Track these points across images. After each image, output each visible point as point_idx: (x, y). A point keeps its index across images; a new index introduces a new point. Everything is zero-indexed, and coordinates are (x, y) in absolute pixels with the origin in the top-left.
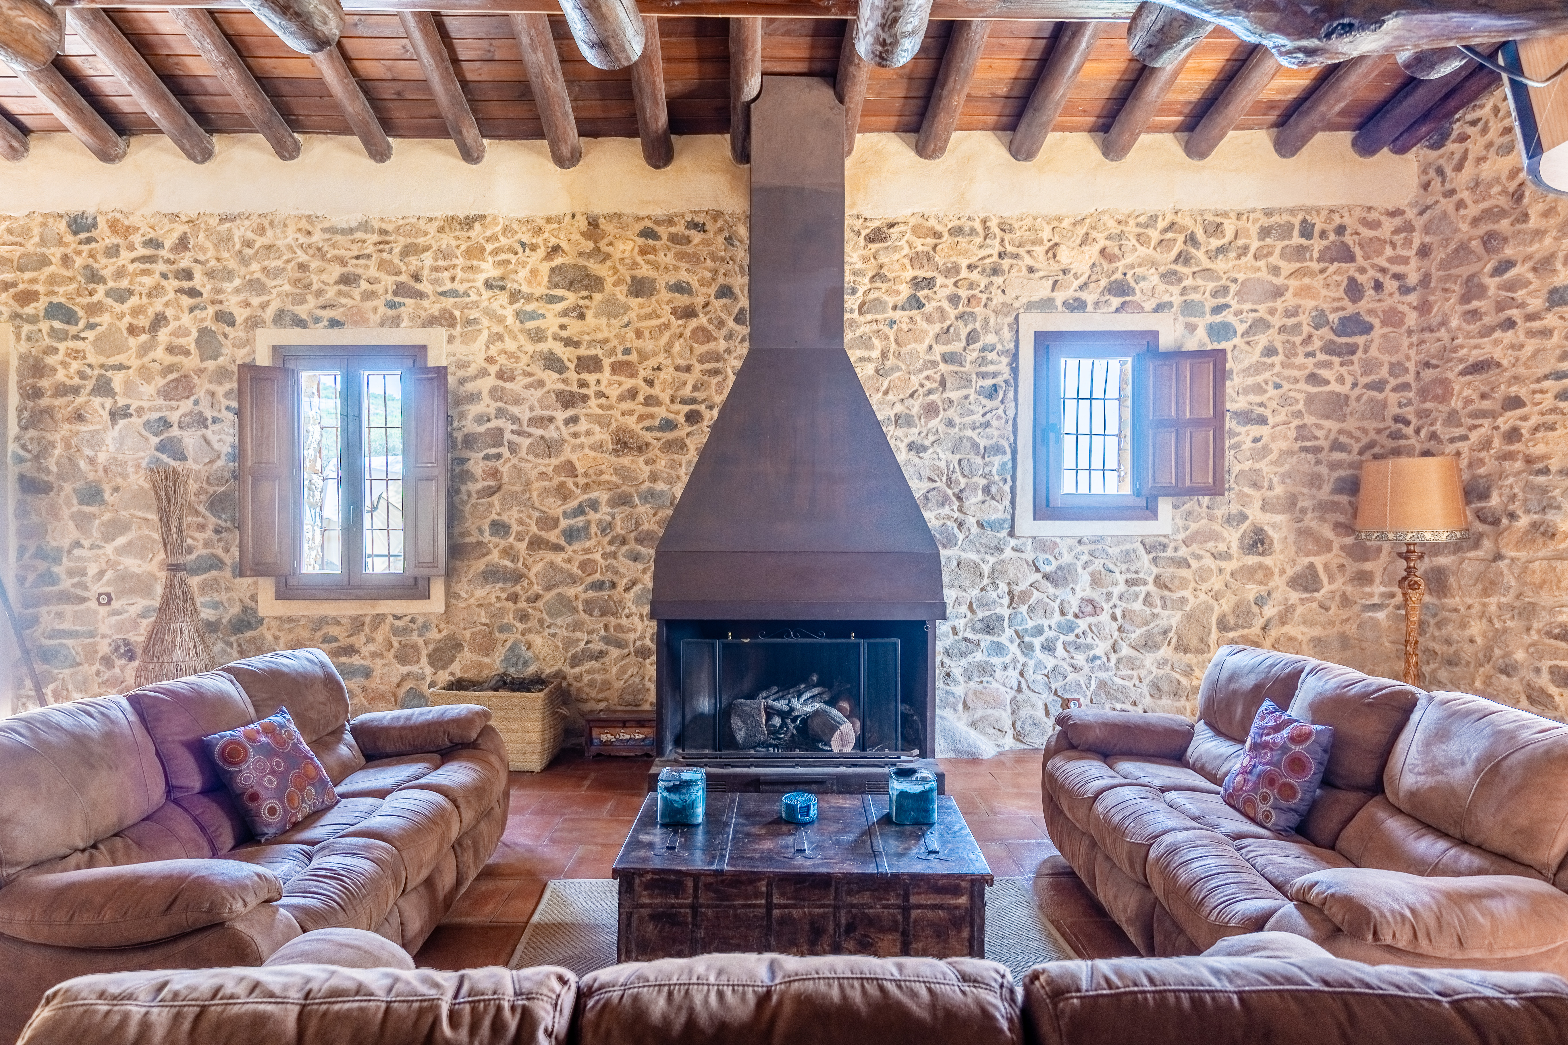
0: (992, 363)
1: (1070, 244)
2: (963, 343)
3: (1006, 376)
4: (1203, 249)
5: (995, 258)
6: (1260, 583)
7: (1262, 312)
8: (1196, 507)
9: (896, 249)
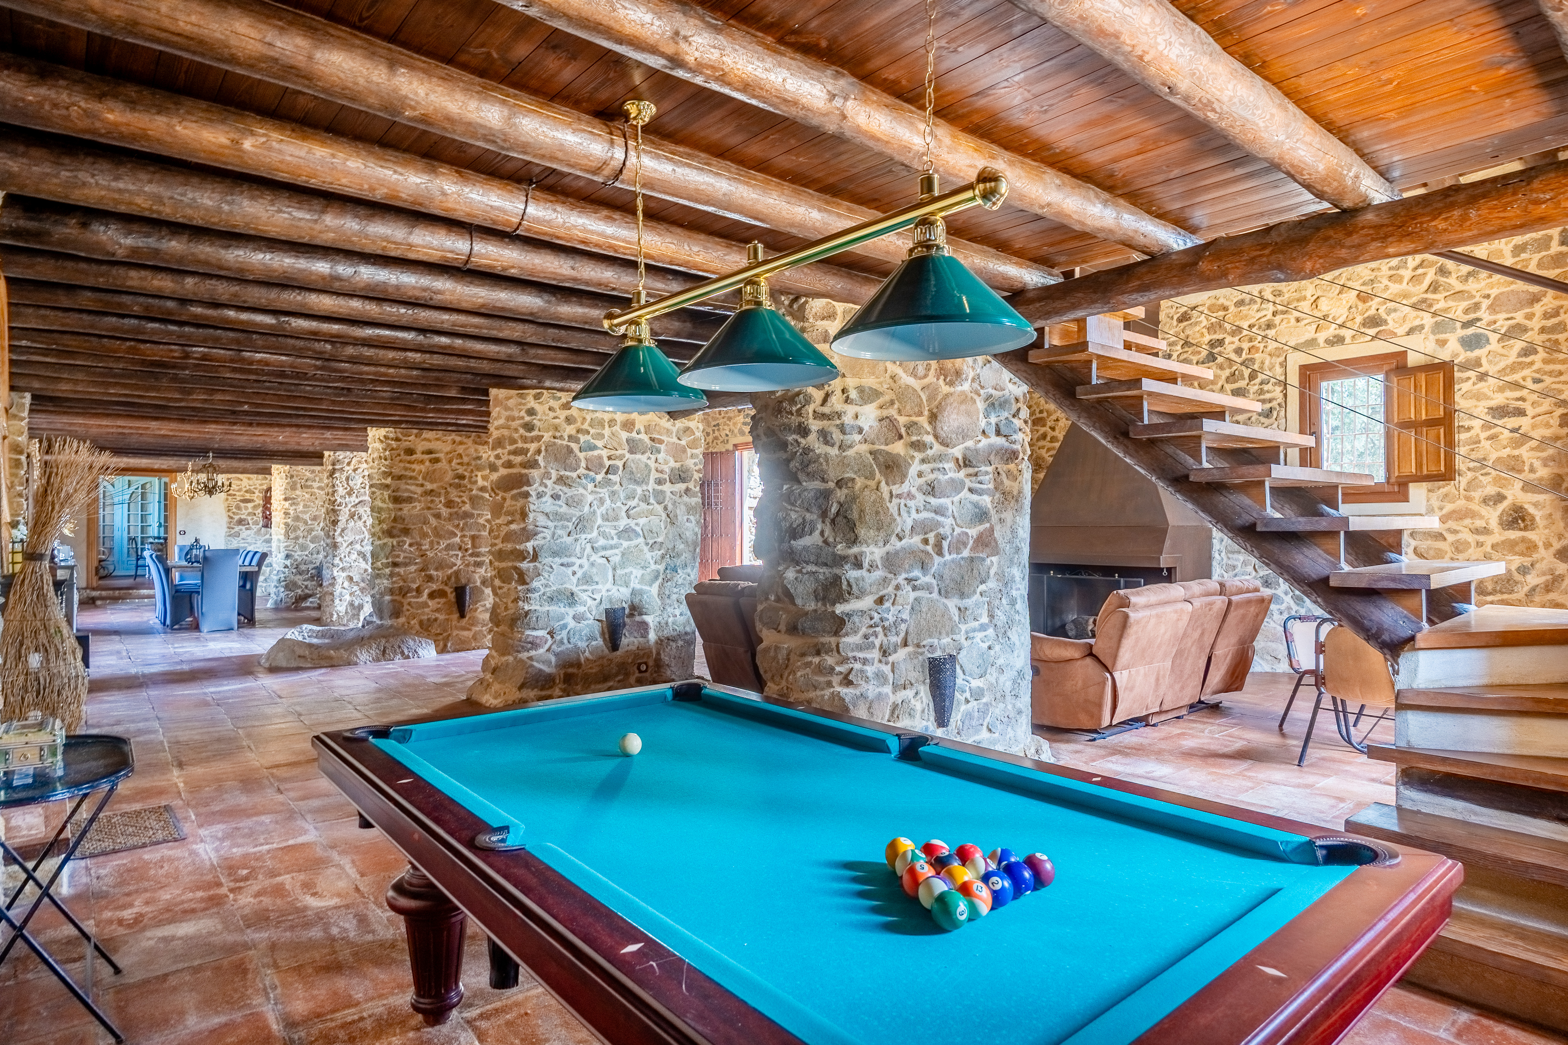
0: (1268, 392)
1: (1330, 295)
2: (1247, 381)
3: (1279, 401)
4: (1454, 275)
5: (1269, 316)
6: (1522, 554)
7: (1519, 317)
8: (1454, 490)
9: (1196, 323)
